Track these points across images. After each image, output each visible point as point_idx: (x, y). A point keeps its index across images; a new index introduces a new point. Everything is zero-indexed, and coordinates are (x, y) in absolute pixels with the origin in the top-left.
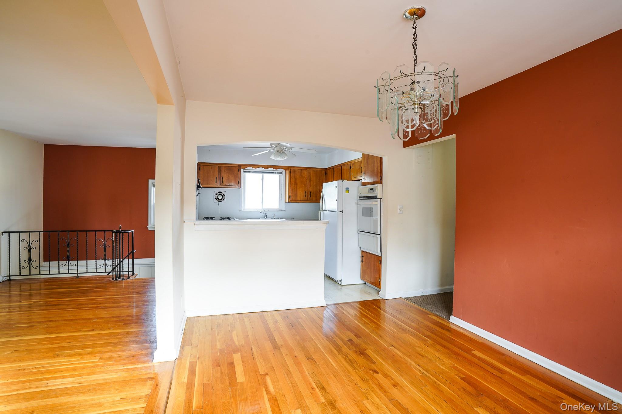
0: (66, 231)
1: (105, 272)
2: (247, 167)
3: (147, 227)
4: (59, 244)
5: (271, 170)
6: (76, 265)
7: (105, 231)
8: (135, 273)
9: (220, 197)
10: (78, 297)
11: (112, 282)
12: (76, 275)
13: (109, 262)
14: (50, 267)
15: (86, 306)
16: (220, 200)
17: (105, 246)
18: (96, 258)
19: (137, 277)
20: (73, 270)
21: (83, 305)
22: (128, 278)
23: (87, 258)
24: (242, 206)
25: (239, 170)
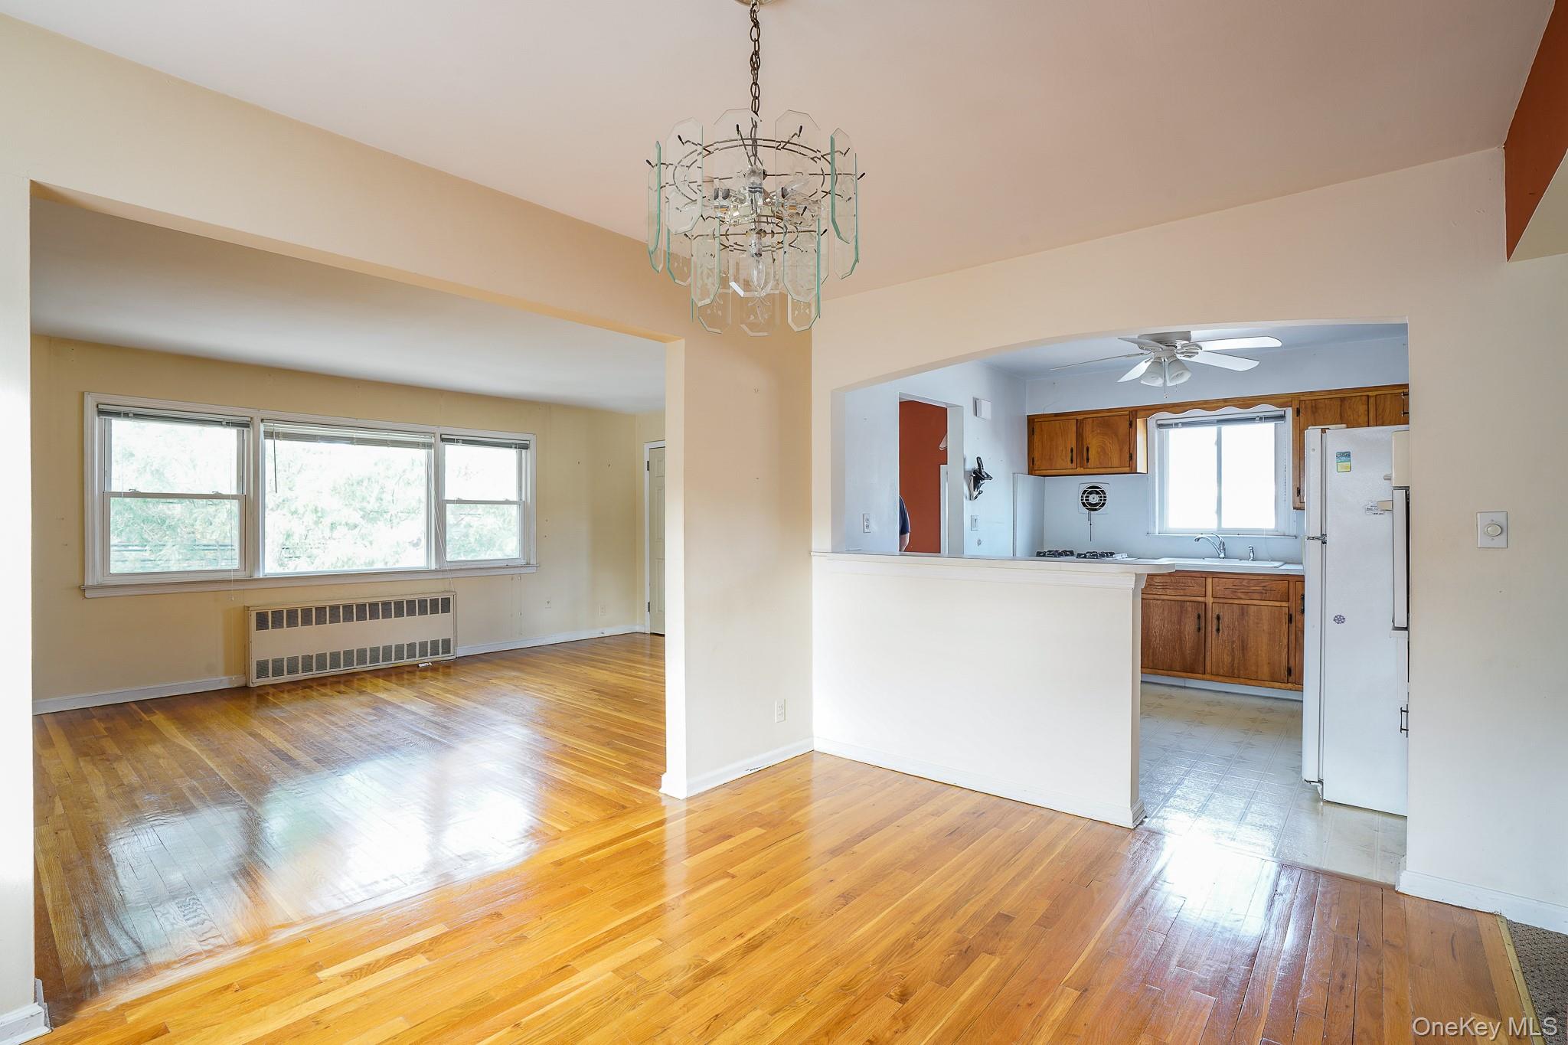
2: (1153, 411)
5: (1231, 411)
9: (1094, 499)
16: (1093, 507)
24: (1155, 522)
25: (1131, 425)
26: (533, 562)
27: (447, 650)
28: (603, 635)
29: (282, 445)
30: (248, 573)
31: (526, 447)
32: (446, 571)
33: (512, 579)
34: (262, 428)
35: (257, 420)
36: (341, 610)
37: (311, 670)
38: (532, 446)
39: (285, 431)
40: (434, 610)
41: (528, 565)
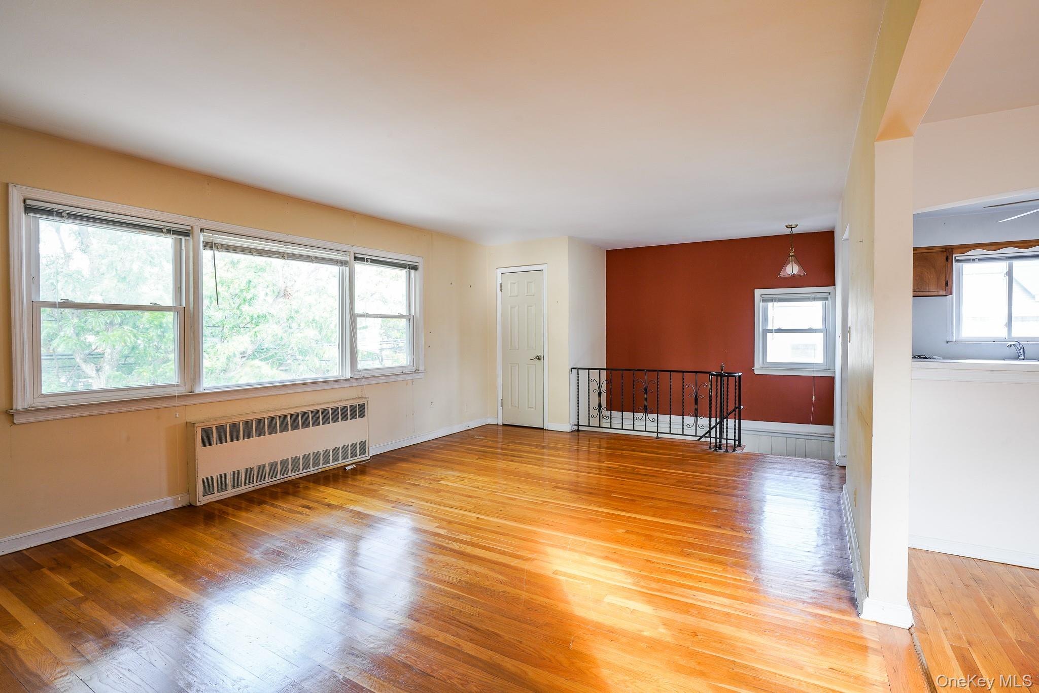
0: (643, 370)
1: (696, 436)
2: (968, 249)
3: (753, 368)
4: (634, 388)
6: (656, 420)
7: (696, 372)
8: (742, 443)
10: (670, 469)
11: (709, 453)
12: (655, 435)
13: (704, 421)
14: (622, 420)
15: (691, 486)
17: (696, 396)
18: (683, 413)
19: (745, 450)
20: (652, 426)
21: (685, 482)
22: (734, 450)
23: (670, 412)
24: (953, 333)
25: (947, 259)
26: (421, 368)
27: (363, 452)
28: (468, 428)
29: (222, 257)
30: (188, 388)
31: (415, 268)
32: (359, 379)
33: (407, 384)
34: (202, 239)
35: (196, 230)
36: (278, 421)
37: (252, 482)
38: (420, 267)
39: (223, 243)
40: (353, 416)
41: (417, 371)
